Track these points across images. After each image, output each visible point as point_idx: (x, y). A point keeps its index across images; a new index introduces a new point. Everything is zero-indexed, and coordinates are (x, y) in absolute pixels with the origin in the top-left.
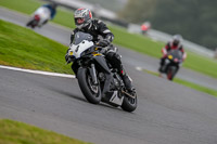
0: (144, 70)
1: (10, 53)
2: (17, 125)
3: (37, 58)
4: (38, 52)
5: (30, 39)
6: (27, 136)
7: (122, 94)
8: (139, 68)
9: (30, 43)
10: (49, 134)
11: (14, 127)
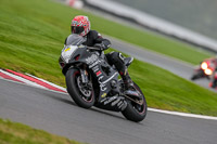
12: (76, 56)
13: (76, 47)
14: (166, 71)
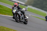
0: (31, 15)
1: (2, 12)
2: (4, 27)
3: (8, 13)
4: (8, 12)
5: (6, 9)
6: (6, 30)
8: (30, 15)
9: (6, 10)
10: (10, 29)
11: (3, 28)
12: (16, 12)
13: (16, 10)
14: (6, 7)
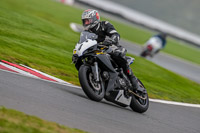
7: (130, 95)
